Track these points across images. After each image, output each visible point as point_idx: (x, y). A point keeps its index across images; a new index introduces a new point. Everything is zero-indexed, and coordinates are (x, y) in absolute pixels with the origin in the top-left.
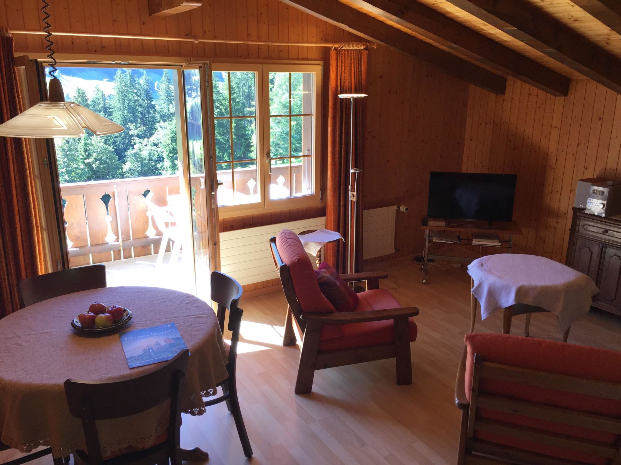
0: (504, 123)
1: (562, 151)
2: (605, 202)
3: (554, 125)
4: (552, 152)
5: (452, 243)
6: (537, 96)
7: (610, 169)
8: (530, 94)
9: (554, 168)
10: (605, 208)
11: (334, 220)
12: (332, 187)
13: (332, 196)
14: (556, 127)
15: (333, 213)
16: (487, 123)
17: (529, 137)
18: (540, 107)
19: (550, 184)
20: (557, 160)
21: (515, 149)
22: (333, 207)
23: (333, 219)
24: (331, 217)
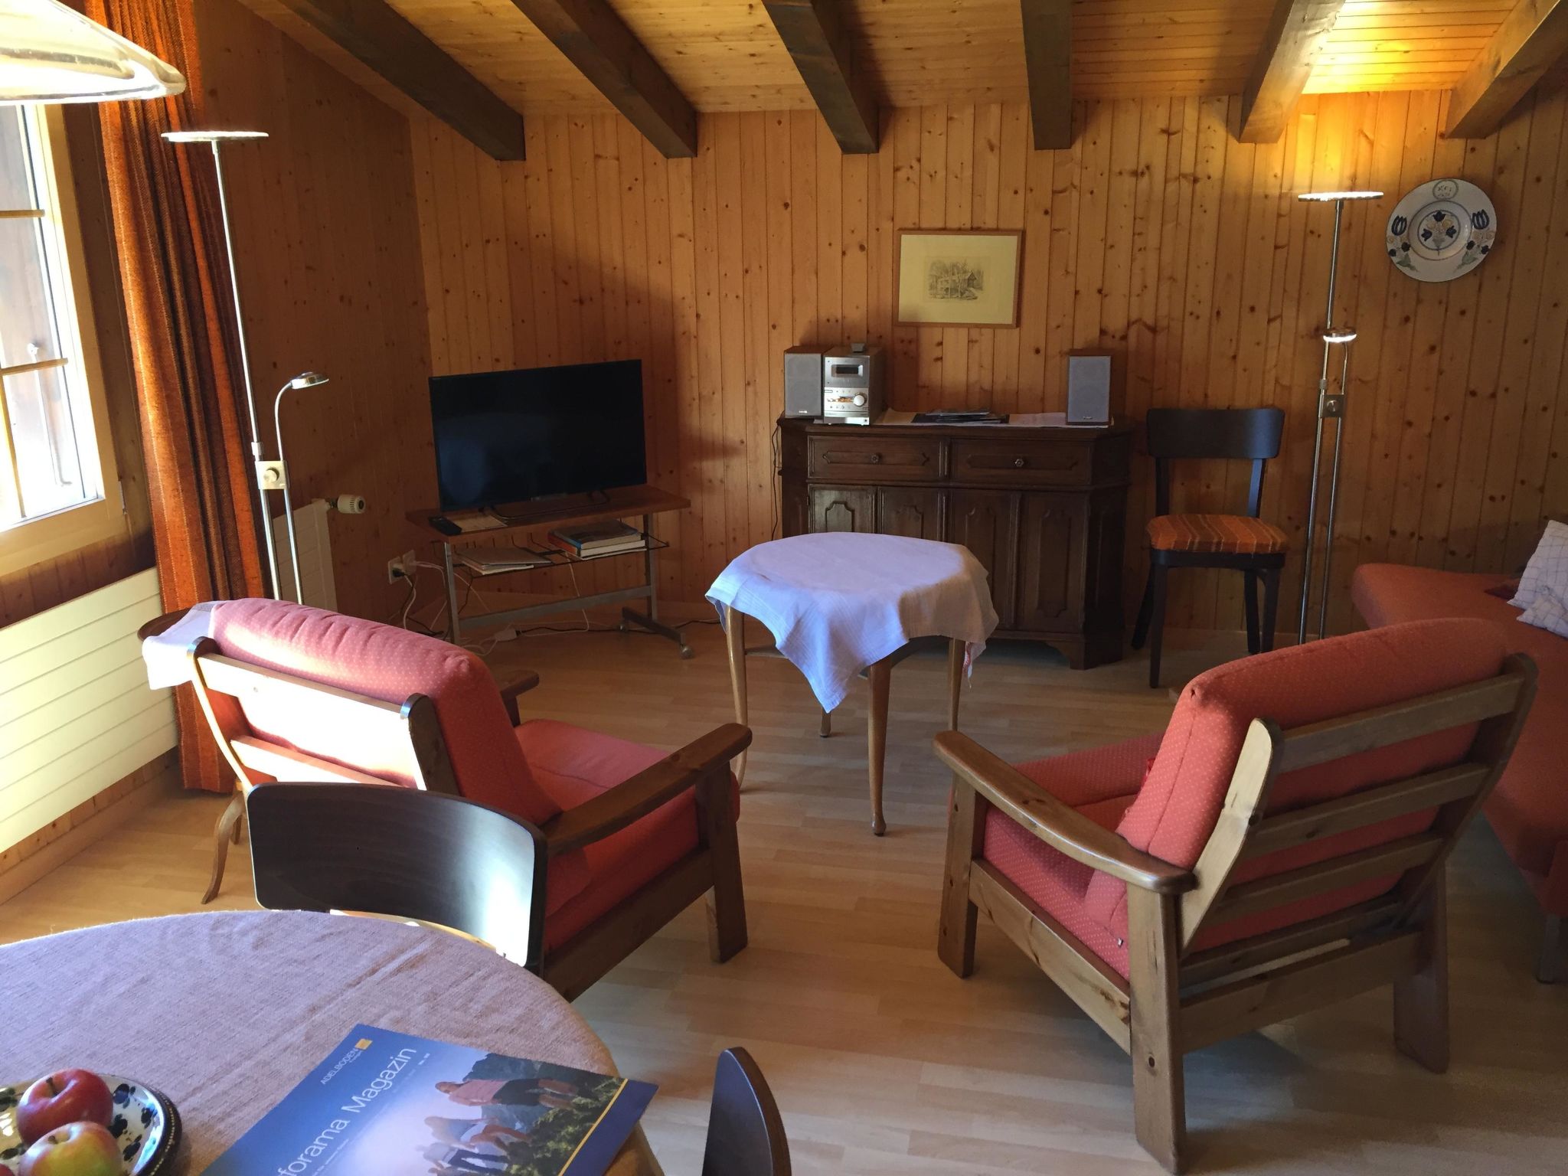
0: (537, 236)
1: (707, 291)
2: (866, 391)
3: (675, 232)
4: (684, 298)
5: (532, 566)
6: (618, 159)
7: (828, 320)
8: (597, 157)
9: (695, 337)
10: (867, 405)
11: (196, 571)
12: (172, 459)
13: (178, 490)
14: (681, 236)
15: (189, 548)
16: (488, 241)
17: (615, 268)
18: (630, 189)
19: (692, 377)
20: (698, 316)
21: (581, 302)
22: (186, 529)
23: (192, 568)
24: (184, 564)
